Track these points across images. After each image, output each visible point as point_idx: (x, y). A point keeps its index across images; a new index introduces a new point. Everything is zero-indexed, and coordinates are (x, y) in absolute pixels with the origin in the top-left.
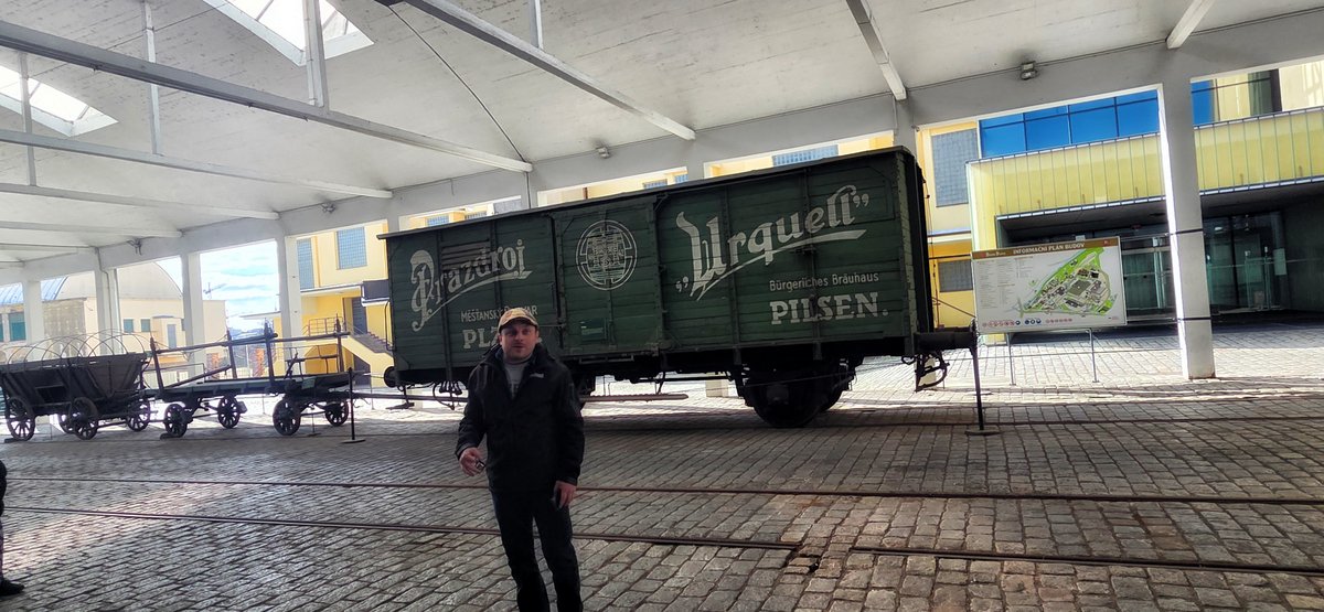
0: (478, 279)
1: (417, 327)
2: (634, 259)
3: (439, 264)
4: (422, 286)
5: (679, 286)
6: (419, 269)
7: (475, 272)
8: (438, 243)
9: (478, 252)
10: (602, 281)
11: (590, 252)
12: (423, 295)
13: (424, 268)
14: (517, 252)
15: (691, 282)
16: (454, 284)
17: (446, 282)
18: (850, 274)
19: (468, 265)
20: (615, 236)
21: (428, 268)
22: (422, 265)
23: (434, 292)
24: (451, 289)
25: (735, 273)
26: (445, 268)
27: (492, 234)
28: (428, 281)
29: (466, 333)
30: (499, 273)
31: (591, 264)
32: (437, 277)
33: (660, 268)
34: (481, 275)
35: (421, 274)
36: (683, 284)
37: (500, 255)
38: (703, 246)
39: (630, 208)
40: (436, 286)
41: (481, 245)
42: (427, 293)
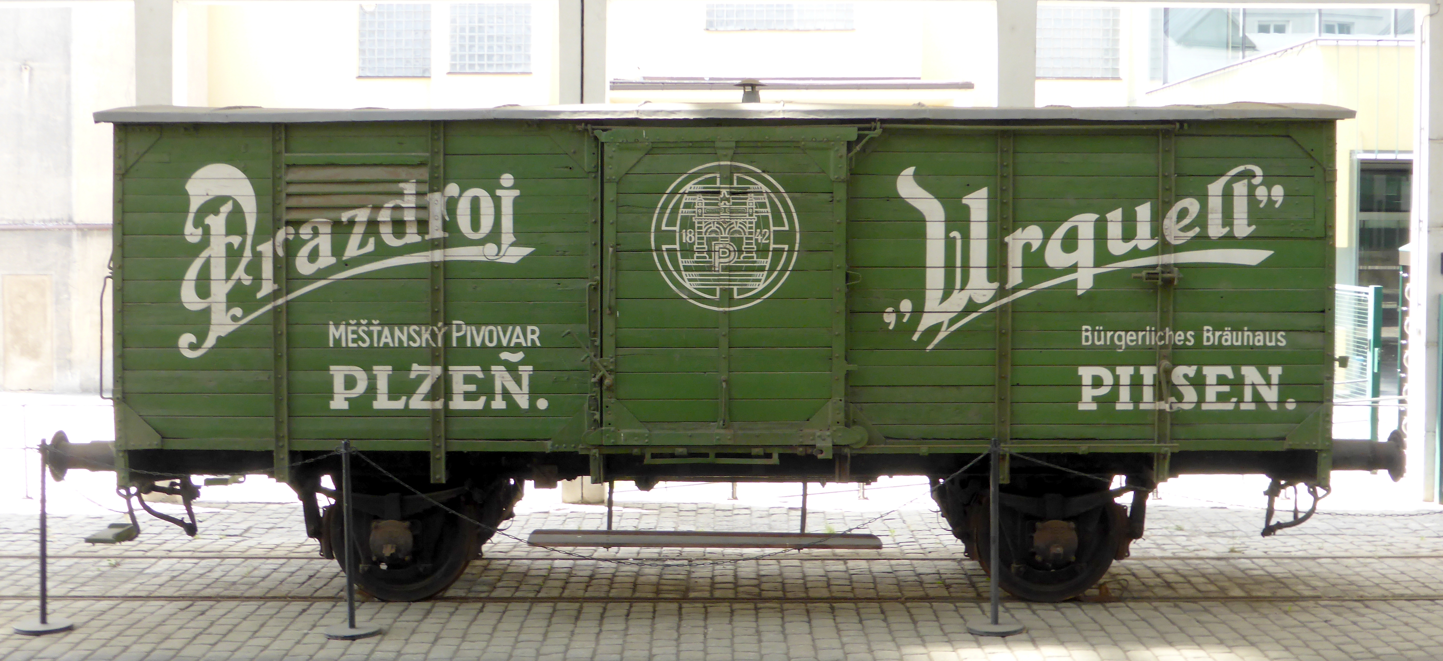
0: (383, 251)
1: (192, 347)
2: (791, 251)
3: (275, 204)
4: (217, 249)
5: (890, 318)
6: (212, 206)
7: (377, 234)
8: (276, 154)
9: (392, 187)
10: (712, 292)
11: (687, 224)
12: (218, 270)
13: (226, 208)
14: (497, 201)
15: (918, 311)
16: (314, 255)
17: (291, 248)
18: (1236, 328)
19: (362, 215)
20: (751, 200)
21: (237, 211)
22: (222, 200)
23: (254, 268)
24: (303, 266)
25: (1014, 302)
26: (294, 216)
27: (434, 154)
28: (236, 240)
29: (338, 373)
30: (443, 244)
31: (687, 250)
32: (264, 233)
33: (848, 277)
34: (392, 241)
35: (217, 223)
36: (899, 314)
37: (451, 205)
38: (950, 244)
39: (794, 145)
40: (257, 256)
41: (402, 173)
42: (231, 268)
